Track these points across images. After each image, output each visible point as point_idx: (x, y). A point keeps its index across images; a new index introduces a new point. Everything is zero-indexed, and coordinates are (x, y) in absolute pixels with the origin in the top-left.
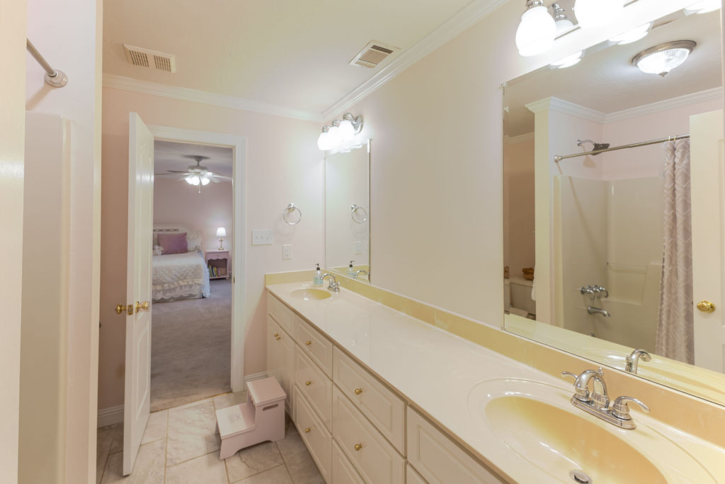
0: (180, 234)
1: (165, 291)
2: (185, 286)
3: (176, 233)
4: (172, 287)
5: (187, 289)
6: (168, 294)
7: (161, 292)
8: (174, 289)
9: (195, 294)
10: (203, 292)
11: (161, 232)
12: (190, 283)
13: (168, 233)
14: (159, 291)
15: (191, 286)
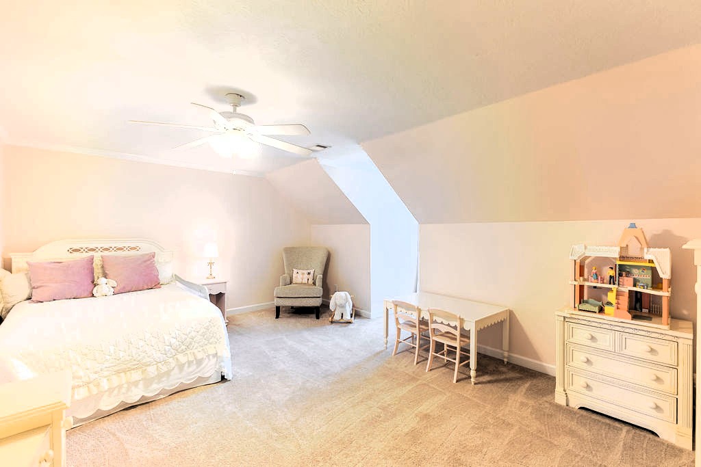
0: (143, 256)
1: (148, 382)
2: (190, 363)
3: (133, 253)
4: (164, 369)
5: (193, 367)
6: (155, 386)
7: (141, 385)
8: (168, 373)
9: (207, 375)
10: (223, 370)
11: (106, 253)
12: (199, 356)
13: (120, 253)
14: (136, 384)
15: (199, 362)
